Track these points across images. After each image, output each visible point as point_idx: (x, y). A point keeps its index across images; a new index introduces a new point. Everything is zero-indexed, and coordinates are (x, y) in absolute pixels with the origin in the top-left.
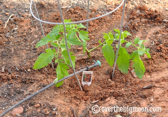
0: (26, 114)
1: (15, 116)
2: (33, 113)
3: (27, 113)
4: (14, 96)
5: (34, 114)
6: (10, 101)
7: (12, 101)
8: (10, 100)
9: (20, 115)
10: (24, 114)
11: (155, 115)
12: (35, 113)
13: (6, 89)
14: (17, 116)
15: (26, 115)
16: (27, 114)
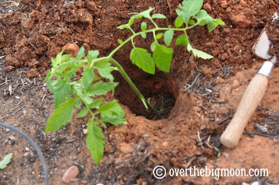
0: (84, 174)
1: (70, 184)
2: (94, 170)
3: (86, 172)
4: (54, 150)
5: (97, 171)
6: (53, 160)
7: (54, 159)
8: (51, 158)
9: (77, 179)
10: (82, 175)
11: (268, 110)
12: (98, 169)
13: (38, 142)
14: (73, 182)
15: (85, 176)
16: (86, 174)
